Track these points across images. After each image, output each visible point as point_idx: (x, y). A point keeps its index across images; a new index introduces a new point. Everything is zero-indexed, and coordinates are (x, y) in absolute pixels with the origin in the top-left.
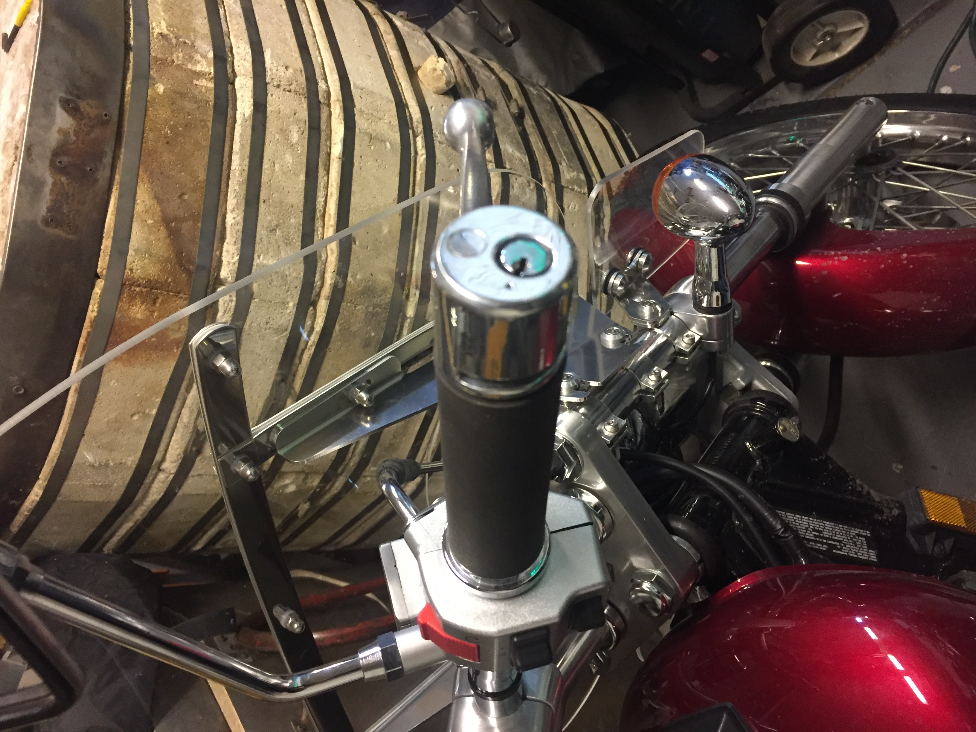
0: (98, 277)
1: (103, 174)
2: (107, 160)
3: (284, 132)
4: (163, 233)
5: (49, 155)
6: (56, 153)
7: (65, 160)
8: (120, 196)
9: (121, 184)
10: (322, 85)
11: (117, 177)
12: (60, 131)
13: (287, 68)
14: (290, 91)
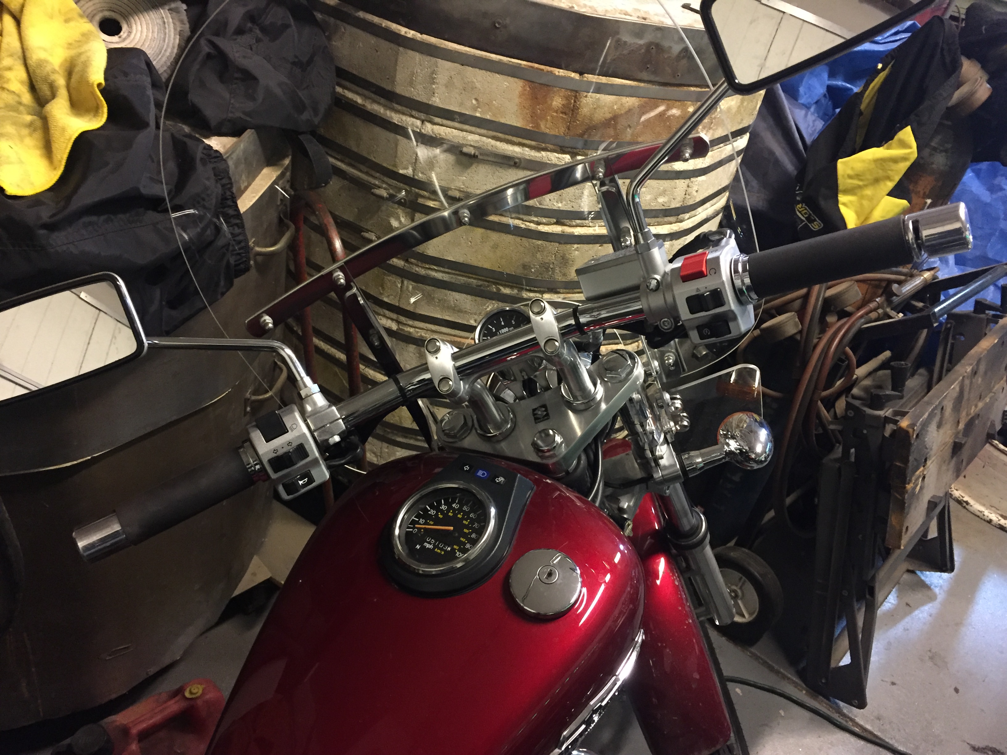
0: (581, 74)
1: (644, 75)
2: (652, 78)
3: (664, 193)
4: (608, 116)
5: (657, 41)
6: (657, 45)
7: (654, 51)
8: (631, 87)
9: (638, 87)
10: (687, 216)
11: (642, 85)
12: (670, 47)
13: (697, 191)
14: (685, 194)
